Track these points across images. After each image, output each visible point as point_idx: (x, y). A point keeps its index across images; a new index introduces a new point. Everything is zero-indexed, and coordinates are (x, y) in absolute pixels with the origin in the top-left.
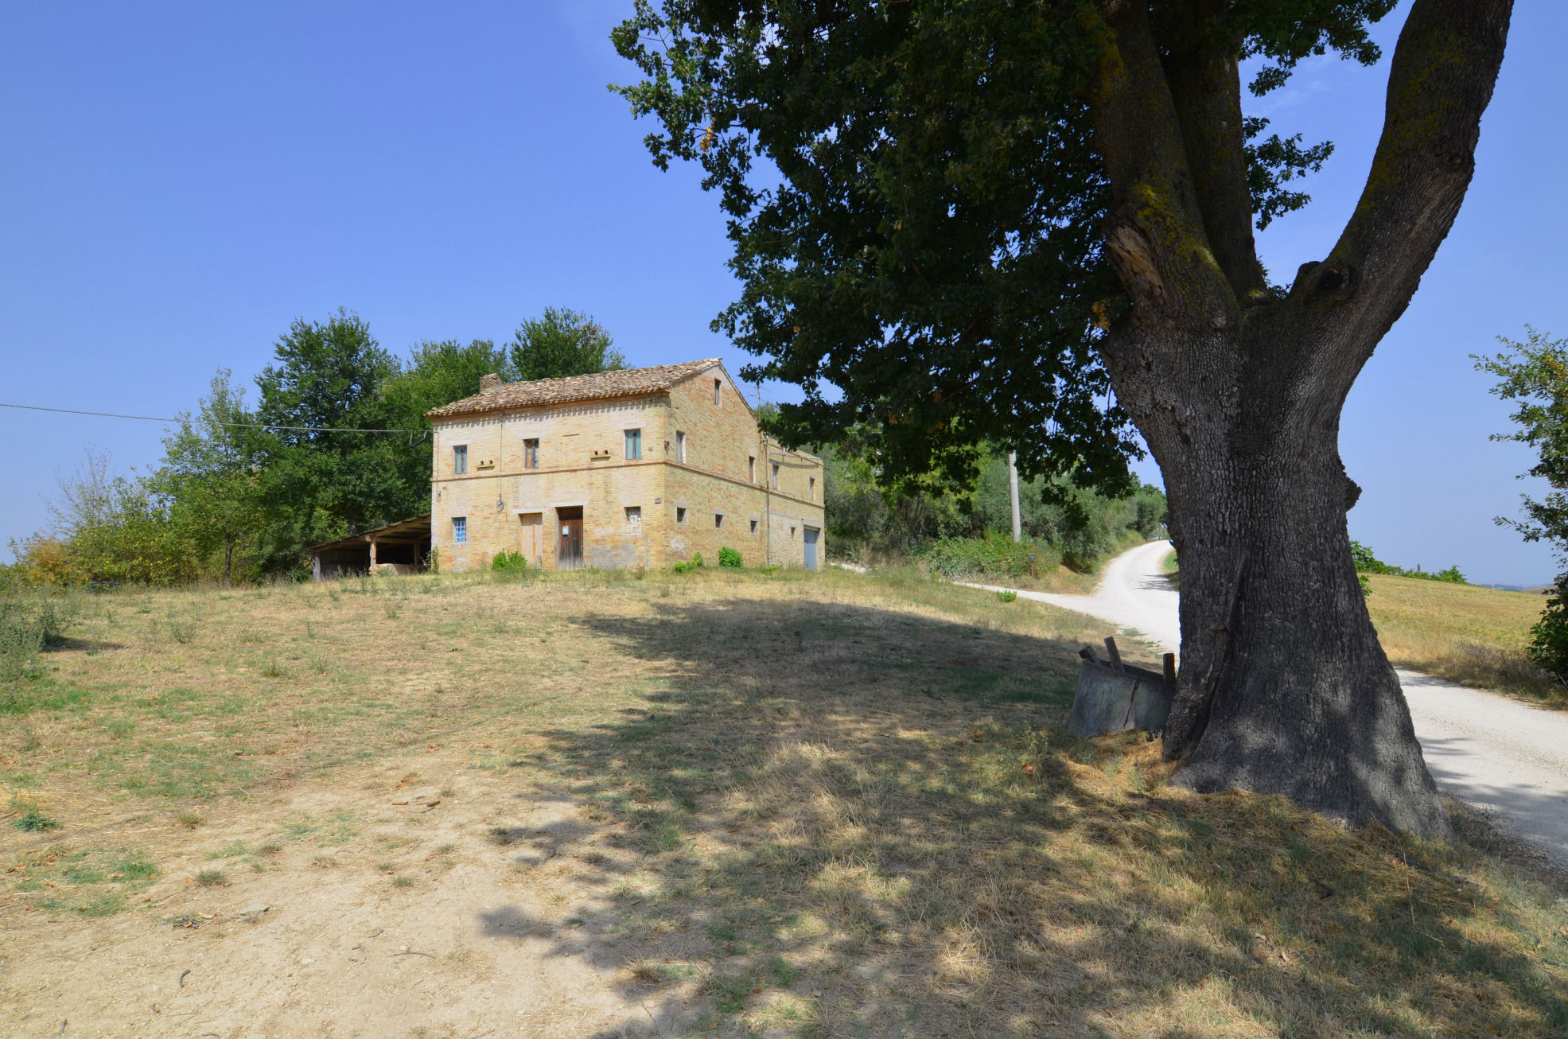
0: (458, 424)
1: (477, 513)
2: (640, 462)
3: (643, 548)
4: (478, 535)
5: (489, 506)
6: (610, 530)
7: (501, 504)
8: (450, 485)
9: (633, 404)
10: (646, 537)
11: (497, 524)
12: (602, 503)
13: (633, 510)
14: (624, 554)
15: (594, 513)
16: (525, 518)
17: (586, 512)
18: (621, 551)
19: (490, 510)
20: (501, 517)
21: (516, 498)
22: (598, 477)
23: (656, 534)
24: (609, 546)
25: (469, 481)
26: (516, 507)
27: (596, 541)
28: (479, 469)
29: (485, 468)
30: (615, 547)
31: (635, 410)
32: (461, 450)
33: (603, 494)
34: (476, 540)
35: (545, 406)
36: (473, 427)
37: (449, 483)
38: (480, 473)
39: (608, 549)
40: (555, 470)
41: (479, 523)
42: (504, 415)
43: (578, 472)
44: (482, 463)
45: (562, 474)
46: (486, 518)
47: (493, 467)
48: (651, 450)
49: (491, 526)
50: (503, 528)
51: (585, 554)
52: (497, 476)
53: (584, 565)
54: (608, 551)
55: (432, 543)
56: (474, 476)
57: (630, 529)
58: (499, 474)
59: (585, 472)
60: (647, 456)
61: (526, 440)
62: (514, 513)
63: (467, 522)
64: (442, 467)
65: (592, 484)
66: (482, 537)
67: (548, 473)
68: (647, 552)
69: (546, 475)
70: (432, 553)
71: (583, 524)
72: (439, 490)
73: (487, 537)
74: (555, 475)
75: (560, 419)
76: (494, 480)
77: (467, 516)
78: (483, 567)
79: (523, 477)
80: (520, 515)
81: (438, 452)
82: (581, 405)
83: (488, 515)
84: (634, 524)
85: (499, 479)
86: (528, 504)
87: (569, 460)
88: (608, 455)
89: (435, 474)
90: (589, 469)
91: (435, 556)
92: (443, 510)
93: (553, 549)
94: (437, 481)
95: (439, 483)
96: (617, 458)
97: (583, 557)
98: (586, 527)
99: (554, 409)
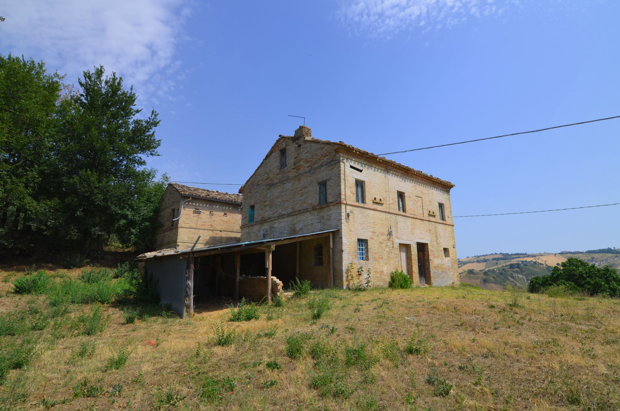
0: (358, 162)
1: (375, 238)
2: (447, 223)
3: (452, 273)
4: (377, 256)
5: (382, 234)
6: (439, 261)
7: (390, 234)
8: (356, 210)
9: (441, 190)
10: (452, 267)
11: (387, 249)
12: (435, 244)
13: (446, 251)
15: (433, 249)
16: (402, 247)
17: (430, 248)
18: (445, 275)
19: (383, 237)
20: (390, 244)
21: (397, 231)
22: (432, 226)
23: (455, 265)
25: (368, 211)
26: (397, 238)
27: (435, 267)
28: (374, 203)
29: (377, 203)
30: (443, 272)
31: (441, 193)
32: (359, 184)
33: (435, 238)
34: (375, 260)
35: (408, 173)
36: (368, 169)
37: (354, 208)
38: (375, 206)
39: (440, 272)
40: (415, 217)
41: (377, 246)
42: (386, 169)
43: (424, 221)
44: (375, 199)
45: (418, 220)
46: (381, 243)
47: (382, 204)
48: (448, 217)
49: (384, 250)
50: (392, 252)
51: (432, 275)
52: (385, 212)
53: (432, 283)
54: (440, 274)
55: (342, 259)
56: (372, 208)
57: (447, 261)
58: (387, 211)
59: (427, 222)
60: (448, 221)
61: (398, 192)
62: (397, 242)
63: (367, 244)
64: (348, 193)
65: (430, 230)
66: (379, 258)
67: (412, 218)
68: (454, 275)
69: (410, 219)
70: (344, 268)
71: (428, 255)
72: (347, 212)
73: (382, 258)
74: (415, 220)
75: (413, 184)
76: (384, 214)
77: (368, 239)
78: (382, 284)
79: (400, 217)
80: (400, 244)
81: (345, 180)
82: (423, 180)
83: (382, 241)
84: (448, 259)
85: (387, 214)
86: (404, 237)
87: (419, 213)
88: (434, 215)
89: (343, 197)
90: (429, 221)
91: (348, 271)
92: (351, 231)
93: (418, 271)
94: (346, 204)
95: (347, 207)
96: (438, 218)
97: (430, 277)
98: (431, 257)
99: (411, 177)
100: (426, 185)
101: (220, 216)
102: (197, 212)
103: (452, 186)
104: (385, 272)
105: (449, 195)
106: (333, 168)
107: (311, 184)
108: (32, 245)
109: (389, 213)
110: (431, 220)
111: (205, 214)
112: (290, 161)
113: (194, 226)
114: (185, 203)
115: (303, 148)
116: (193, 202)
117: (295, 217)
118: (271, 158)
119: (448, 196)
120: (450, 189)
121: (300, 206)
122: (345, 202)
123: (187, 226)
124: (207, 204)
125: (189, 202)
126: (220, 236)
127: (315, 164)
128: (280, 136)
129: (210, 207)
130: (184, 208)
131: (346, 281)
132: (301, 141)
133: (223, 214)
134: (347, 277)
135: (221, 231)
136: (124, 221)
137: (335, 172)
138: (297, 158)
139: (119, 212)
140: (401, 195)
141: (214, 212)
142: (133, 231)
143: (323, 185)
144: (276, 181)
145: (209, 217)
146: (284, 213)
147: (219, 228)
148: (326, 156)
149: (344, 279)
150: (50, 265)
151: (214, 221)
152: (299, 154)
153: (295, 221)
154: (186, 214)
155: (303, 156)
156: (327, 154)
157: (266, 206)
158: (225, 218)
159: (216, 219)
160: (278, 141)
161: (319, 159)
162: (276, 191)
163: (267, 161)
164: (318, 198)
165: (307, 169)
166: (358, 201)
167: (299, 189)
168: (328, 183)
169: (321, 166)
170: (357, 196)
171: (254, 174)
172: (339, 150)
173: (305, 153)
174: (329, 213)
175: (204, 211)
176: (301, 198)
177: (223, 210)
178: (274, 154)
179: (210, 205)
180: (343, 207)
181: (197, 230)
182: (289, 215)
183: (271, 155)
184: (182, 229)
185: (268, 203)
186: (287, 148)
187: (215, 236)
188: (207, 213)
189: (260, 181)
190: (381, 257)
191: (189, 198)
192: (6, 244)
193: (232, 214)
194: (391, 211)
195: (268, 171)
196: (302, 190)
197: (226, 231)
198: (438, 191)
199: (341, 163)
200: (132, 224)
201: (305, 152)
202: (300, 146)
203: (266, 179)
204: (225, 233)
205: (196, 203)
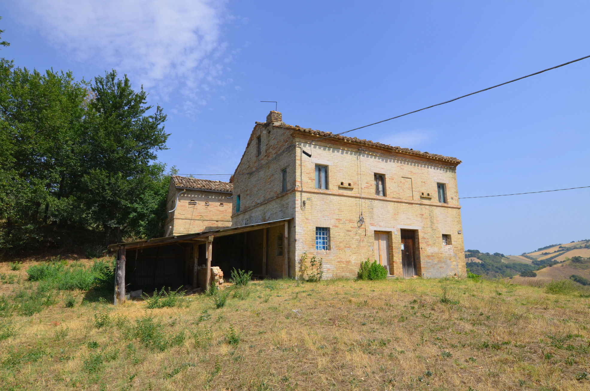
0: (320, 146)
1: (340, 226)
2: (449, 206)
3: (454, 263)
4: (342, 245)
5: (351, 221)
6: (435, 249)
7: (361, 220)
8: (315, 197)
9: (441, 167)
10: (455, 256)
11: (357, 237)
12: (430, 230)
13: (446, 237)
14: (445, 267)
15: (425, 236)
16: (378, 234)
17: (421, 235)
18: (443, 265)
19: (351, 225)
20: (361, 231)
21: (372, 217)
22: (426, 210)
23: (460, 254)
24: (436, 261)
25: (332, 197)
26: (372, 225)
27: (428, 257)
28: (340, 188)
29: (345, 188)
30: (440, 261)
31: (442, 171)
32: (322, 169)
33: (430, 224)
34: (339, 249)
35: (391, 152)
36: (333, 152)
37: (313, 195)
38: (342, 192)
39: (436, 262)
40: (399, 200)
41: (342, 234)
42: (359, 150)
43: (414, 205)
44: (342, 184)
45: (403, 204)
46: (348, 231)
47: (352, 189)
48: (452, 198)
49: (353, 238)
50: (363, 241)
51: (422, 265)
52: (356, 197)
53: (422, 274)
54: (436, 264)
55: (295, 249)
56: (337, 193)
57: (446, 249)
58: (359, 195)
59: (418, 206)
60: (451, 202)
61: (376, 175)
62: (371, 229)
63: (330, 232)
64: (305, 179)
65: (423, 215)
66: (345, 247)
67: (394, 202)
68: (457, 265)
69: (393, 203)
70: (297, 258)
71: (419, 243)
72: (303, 200)
73: (350, 247)
74: (399, 204)
75: (399, 164)
76: (354, 199)
77: (331, 227)
78: (348, 274)
79: (376, 201)
80: (375, 231)
81: (301, 165)
82: (412, 158)
83: (350, 229)
84: (449, 246)
85: (358, 199)
86: (382, 224)
87: (406, 195)
88: (429, 197)
89: (298, 184)
90: (421, 204)
91: (301, 261)
92: (307, 219)
93: (401, 261)
94: (302, 191)
95: (303, 194)
96: (435, 200)
97: (420, 268)
98: (421, 246)
99: (396, 156)
100: (418, 163)
101: (217, 207)
102: (193, 203)
103: (458, 163)
104: (353, 262)
105: (455, 173)
106: (291, 154)
107: (276, 171)
108: (59, 238)
109: (360, 198)
110: (424, 203)
111: (201, 205)
112: (263, 148)
113: (189, 216)
114: (180, 195)
115: (272, 135)
116: (188, 194)
117: (265, 206)
118: (251, 146)
119: (453, 174)
120: (455, 167)
121: (269, 194)
122: (300, 189)
123: (183, 217)
124: (202, 195)
125: (184, 194)
126: (216, 226)
127: (279, 150)
128: (256, 123)
129: (206, 198)
130: (179, 200)
131: (300, 271)
132: (270, 128)
133: (219, 203)
134: (301, 268)
135: (217, 221)
136: (135, 214)
137: (292, 158)
138: (268, 145)
139: (129, 205)
140: (380, 178)
141: (210, 203)
142: (142, 223)
143: (284, 171)
144: (254, 169)
145: (204, 207)
146: (259, 202)
147: (215, 218)
148: (287, 141)
149: (297, 269)
150: (76, 256)
151: (210, 211)
152: (269, 141)
153: (265, 210)
154: (182, 206)
155: (272, 142)
156: (288, 139)
157: (247, 195)
158: (221, 208)
159: (212, 209)
160: (255, 128)
161: (282, 145)
162: (254, 179)
163: (249, 149)
164: (281, 186)
165: (274, 156)
166: (320, 187)
167: (268, 177)
168: (288, 170)
169: (283, 152)
170: (319, 181)
171: (240, 163)
172: (294, 135)
173: (273, 140)
174: (287, 201)
175: (200, 202)
176: (270, 186)
177: (219, 201)
178: (253, 142)
179: (205, 195)
180: (298, 194)
181: (192, 221)
182: (262, 204)
183: (251, 142)
184: (178, 220)
185: (248, 192)
186: (261, 135)
187: (211, 226)
188: (203, 203)
189: (243, 170)
190: (348, 246)
191: (183, 190)
192: (37, 238)
193: (228, 204)
194: (363, 196)
195: (249, 159)
196: (270, 178)
197: (222, 221)
198: (437, 169)
199: (297, 148)
200: (141, 216)
201: (273, 138)
202: (269, 132)
203: (248, 168)
204: (222, 222)
205: (191, 195)
